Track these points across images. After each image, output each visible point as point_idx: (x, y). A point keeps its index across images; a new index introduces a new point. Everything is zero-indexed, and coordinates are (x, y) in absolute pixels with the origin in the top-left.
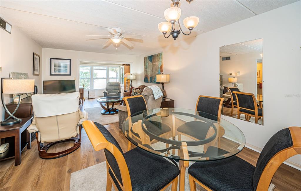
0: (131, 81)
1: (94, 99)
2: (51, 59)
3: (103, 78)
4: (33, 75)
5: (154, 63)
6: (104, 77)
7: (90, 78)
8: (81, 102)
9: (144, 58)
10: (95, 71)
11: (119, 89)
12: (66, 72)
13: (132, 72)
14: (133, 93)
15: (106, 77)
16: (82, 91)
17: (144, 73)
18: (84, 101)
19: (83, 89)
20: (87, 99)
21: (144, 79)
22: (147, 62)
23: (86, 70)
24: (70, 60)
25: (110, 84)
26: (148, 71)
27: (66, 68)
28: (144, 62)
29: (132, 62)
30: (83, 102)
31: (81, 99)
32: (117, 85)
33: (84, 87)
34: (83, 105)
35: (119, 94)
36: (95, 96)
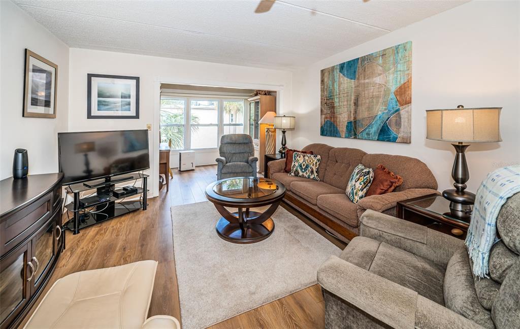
0: (284, 132)
1: (191, 172)
2: (90, 76)
3: (211, 125)
4: (23, 116)
5: (367, 81)
6: (213, 123)
7: (184, 126)
8: (165, 182)
9: (322, 71)
10: (193, 113)
11: (251, 152)
12: (126, 110)
13: (282, 109)
14: (297, 164)
15: (217, 123)
16: (164, 156)
17: (322, 111)
18: (170, 178)
19: (168, 152)
20: (176, 171)
21: (322, 127)
22: (333, 81)
23: (176, 110)
24: (137, 79)
25: (229, 138)
26: (336, 104)
27: (128, 100)
28: (322, 81)
29: (282, 86)
30: (167, 184)
31: (164, 176)
32: (245, 141)
33: (170, 145)
34: (167, 191)
35: (253, 164)
36: (194, 165)
